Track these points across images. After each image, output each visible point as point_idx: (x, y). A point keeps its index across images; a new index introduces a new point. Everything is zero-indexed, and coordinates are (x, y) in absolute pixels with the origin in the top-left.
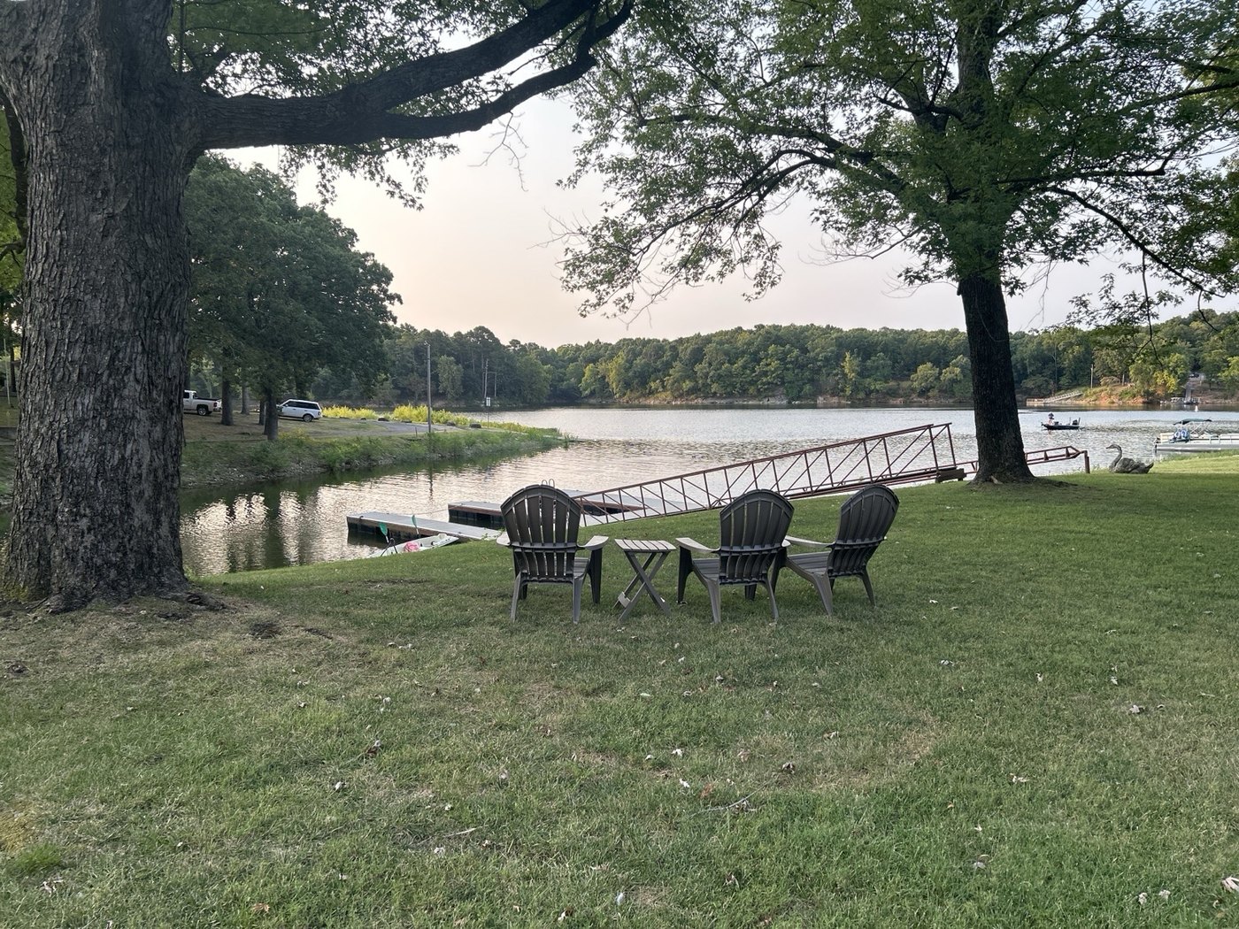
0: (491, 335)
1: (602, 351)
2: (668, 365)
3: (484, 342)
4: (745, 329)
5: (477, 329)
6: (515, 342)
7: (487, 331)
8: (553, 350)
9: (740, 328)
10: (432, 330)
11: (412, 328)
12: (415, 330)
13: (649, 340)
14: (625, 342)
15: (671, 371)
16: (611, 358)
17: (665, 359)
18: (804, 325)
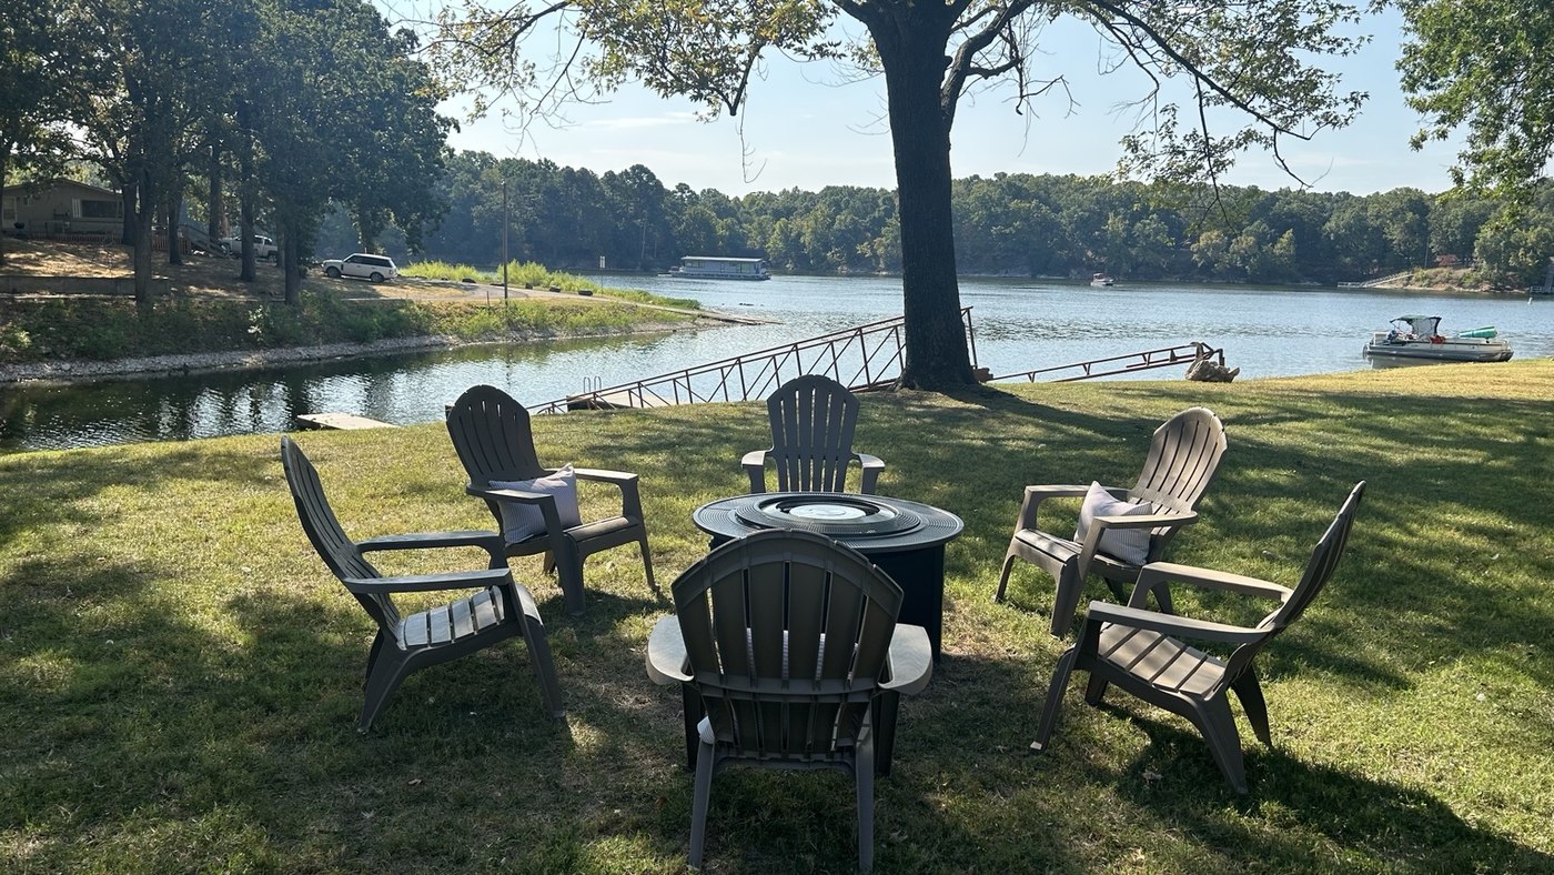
0: (652, 176)
1: (797, 203)
2: (880, 222)
3: (643, 185)
4: (983, 177)
5: (633, 168)
6: (682, 187)
7: (646, 171)
8: (737, 199)
9: (976, 177)
10: (576, 168)
11: (553, 164)
12: (556, 168)
13: (859, 189)
14: (830, 191)
15: (883, 230)
16: (808, 210)
17: (876, 214)
18: (1062, 175)
